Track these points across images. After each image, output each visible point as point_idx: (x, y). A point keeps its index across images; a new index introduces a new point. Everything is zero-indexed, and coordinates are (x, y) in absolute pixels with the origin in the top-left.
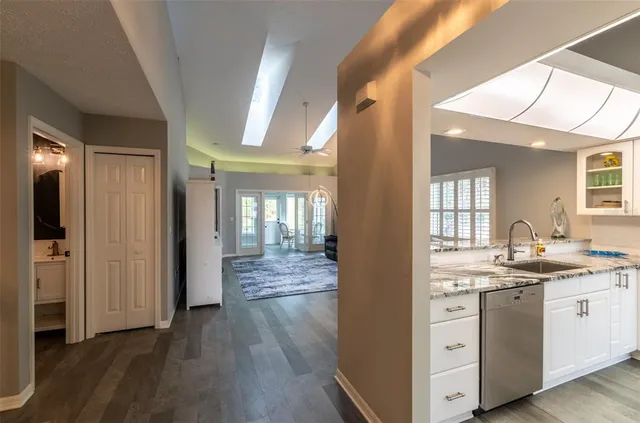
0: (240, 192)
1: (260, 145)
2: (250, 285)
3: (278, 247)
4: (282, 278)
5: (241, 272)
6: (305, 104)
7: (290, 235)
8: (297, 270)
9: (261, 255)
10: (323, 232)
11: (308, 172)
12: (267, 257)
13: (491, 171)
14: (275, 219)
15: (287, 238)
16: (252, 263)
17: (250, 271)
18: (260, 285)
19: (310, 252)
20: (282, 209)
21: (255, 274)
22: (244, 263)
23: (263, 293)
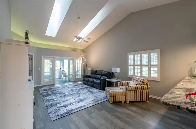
0: (43, 57)
1: (54, 36)
2: (52, 105)
3: (61, 80)
4: (68, 98)
5: (45, 96)
6: (79, 18)
7: (66, 75)
8: (74, 92)
9: (54, 85)
10: (80, 73)
11: (74, 50)
12: (57, 85)
13: (158, 50)
14: (59, 69)
15: (65, 76)
16: (50, 89)
17: (50, 95)
18: (58, 106)
19: (75, 82)
20: (62, 64)
21: (53, 97)
22: (46, 90)
23: (61, 112)
